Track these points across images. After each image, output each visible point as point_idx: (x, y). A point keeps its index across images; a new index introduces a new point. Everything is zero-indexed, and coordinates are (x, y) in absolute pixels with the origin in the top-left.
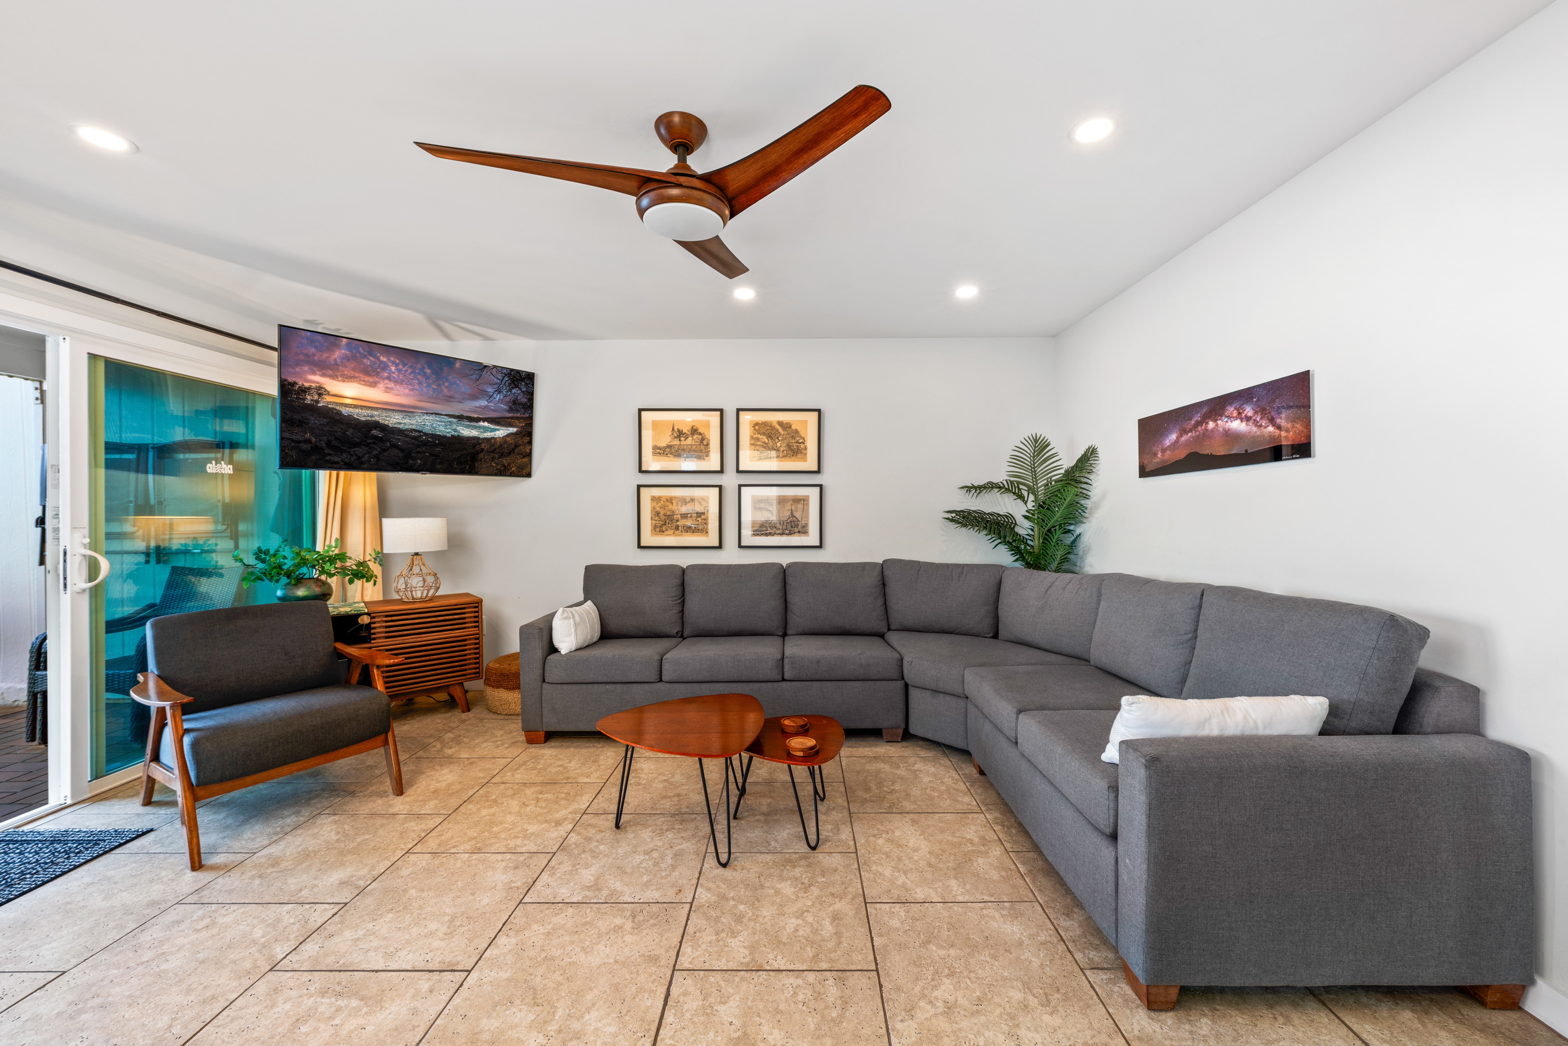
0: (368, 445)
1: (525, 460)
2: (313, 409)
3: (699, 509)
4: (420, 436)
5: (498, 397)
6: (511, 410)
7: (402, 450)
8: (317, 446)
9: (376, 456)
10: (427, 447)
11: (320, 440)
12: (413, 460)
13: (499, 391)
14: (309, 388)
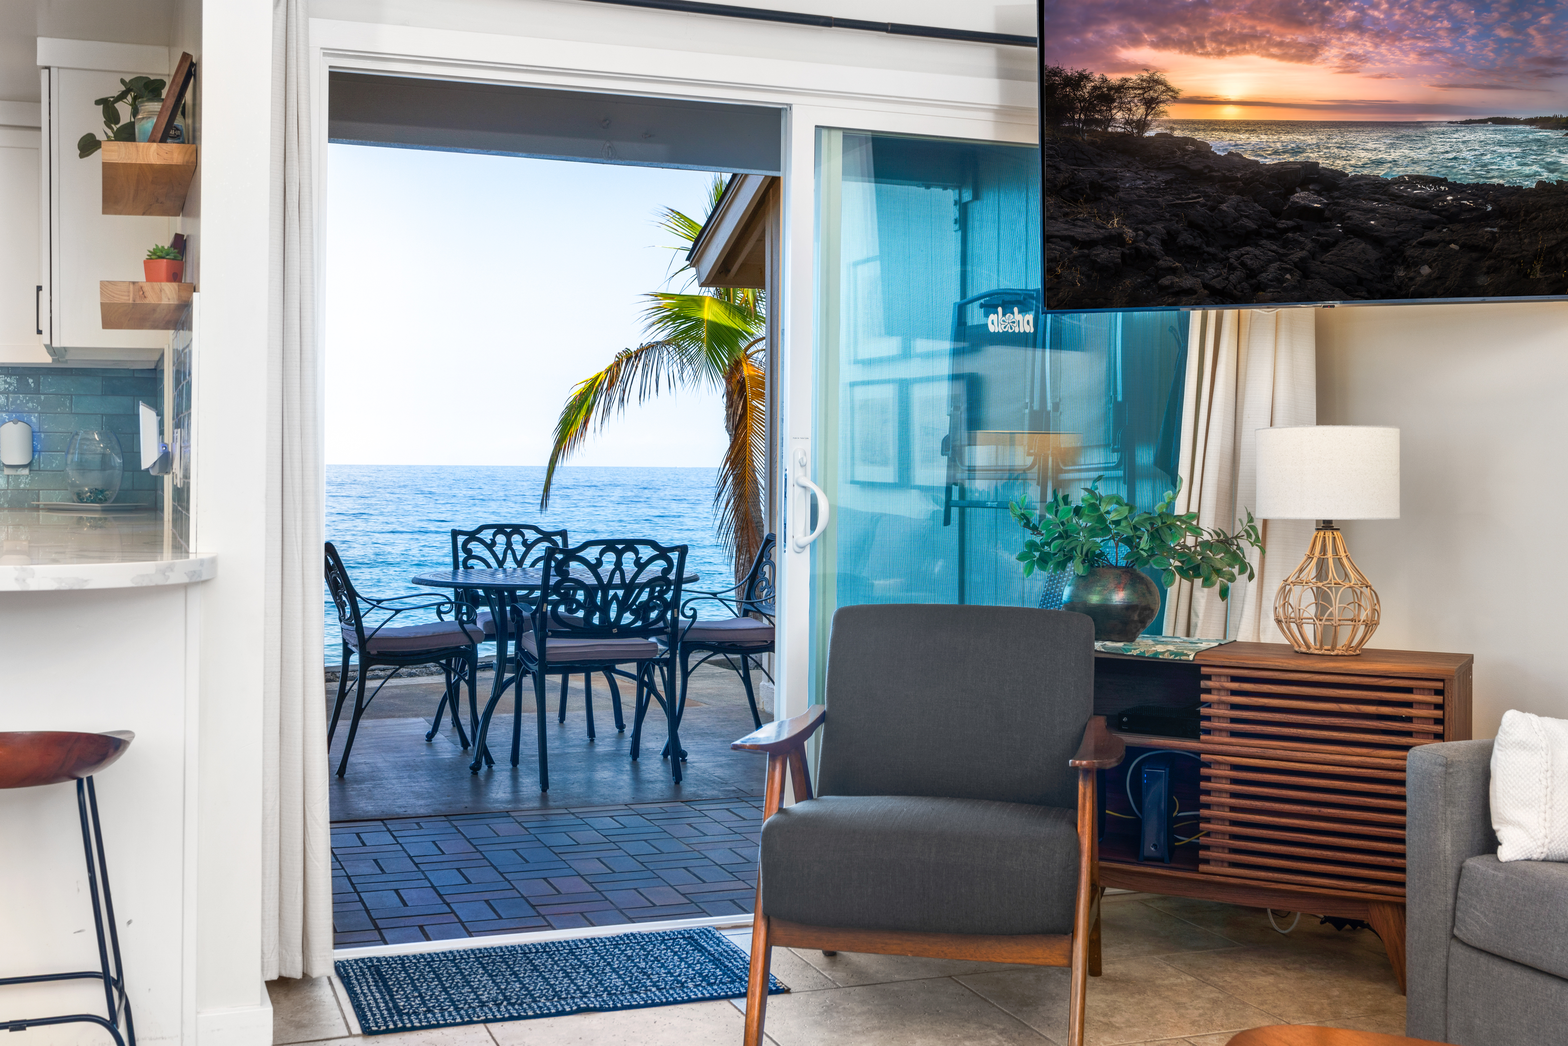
0: (1278, 235)
2: (1131, 147)
4: (1439, 195)
7: (1376, 241)
8: (1138, 250)
10: (1457, 227)
11: (1148, 234)
12: (1408, 268)
14: (1121, 88)
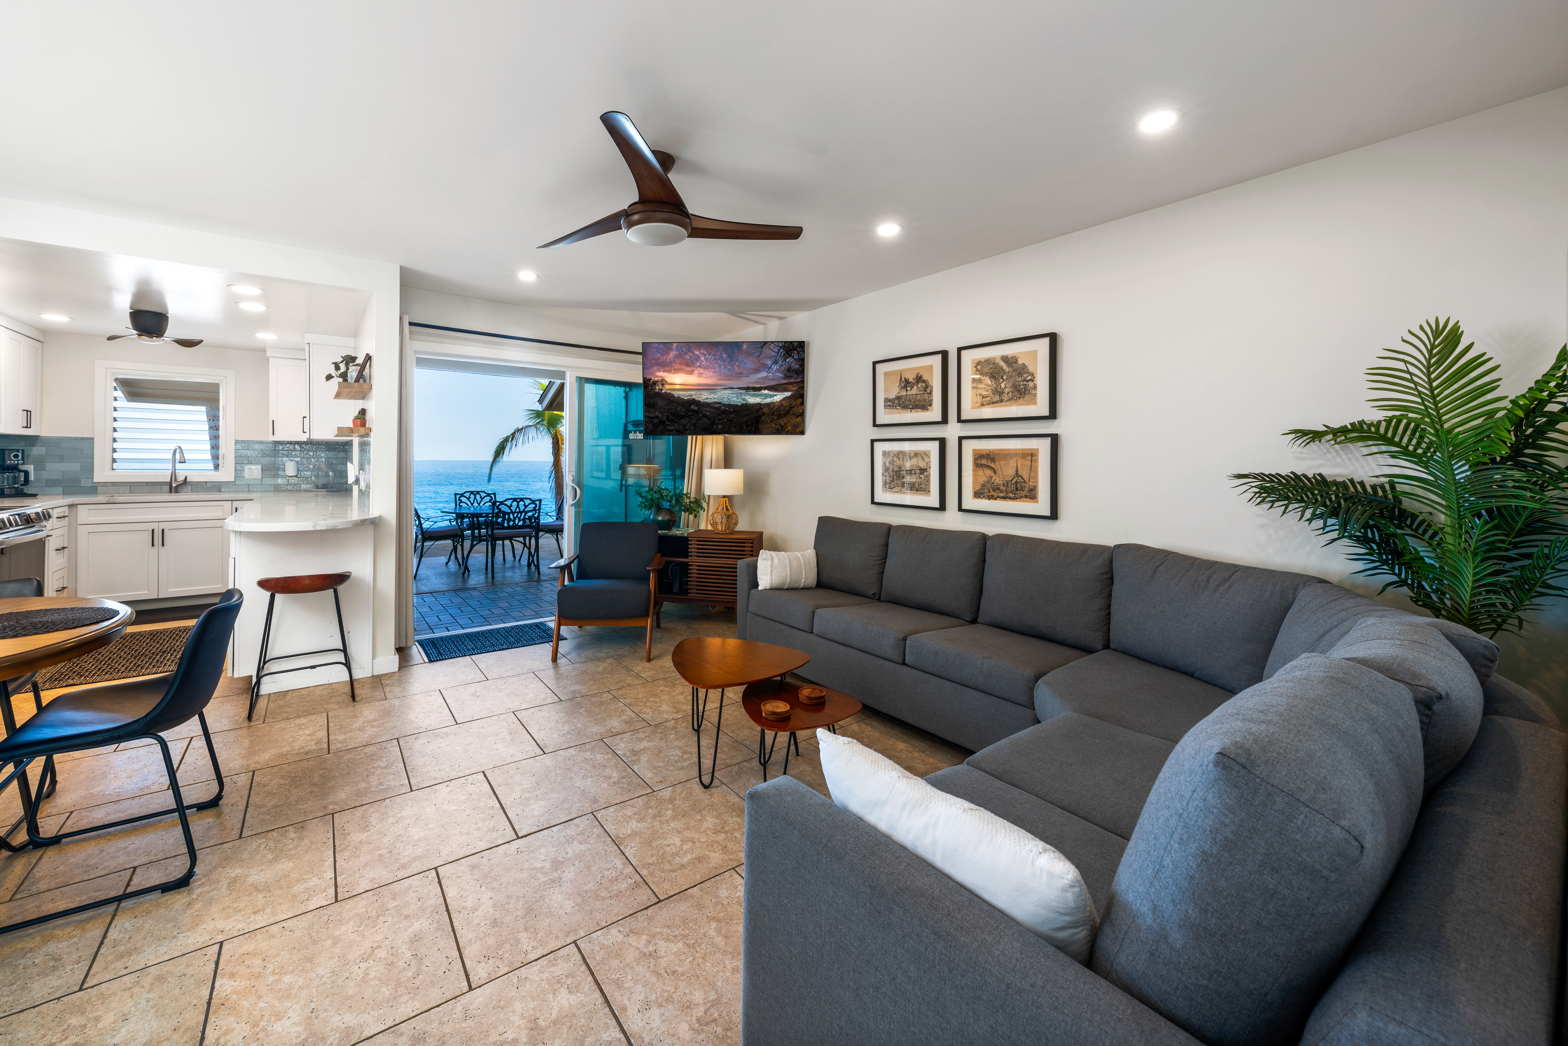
0: (689, 417)
1: (799, 419)
2: (659, 395)
3: (922, 465)
4: (721, 407)
5: (775, 367)
6: (786, 377)
7: (709, 419)
8: (662, 420)
9: (694, 425)
10: (726, 414)
11: (664, 416)
12: (716, 425)
13: (776, 362)
14: (657, 382)
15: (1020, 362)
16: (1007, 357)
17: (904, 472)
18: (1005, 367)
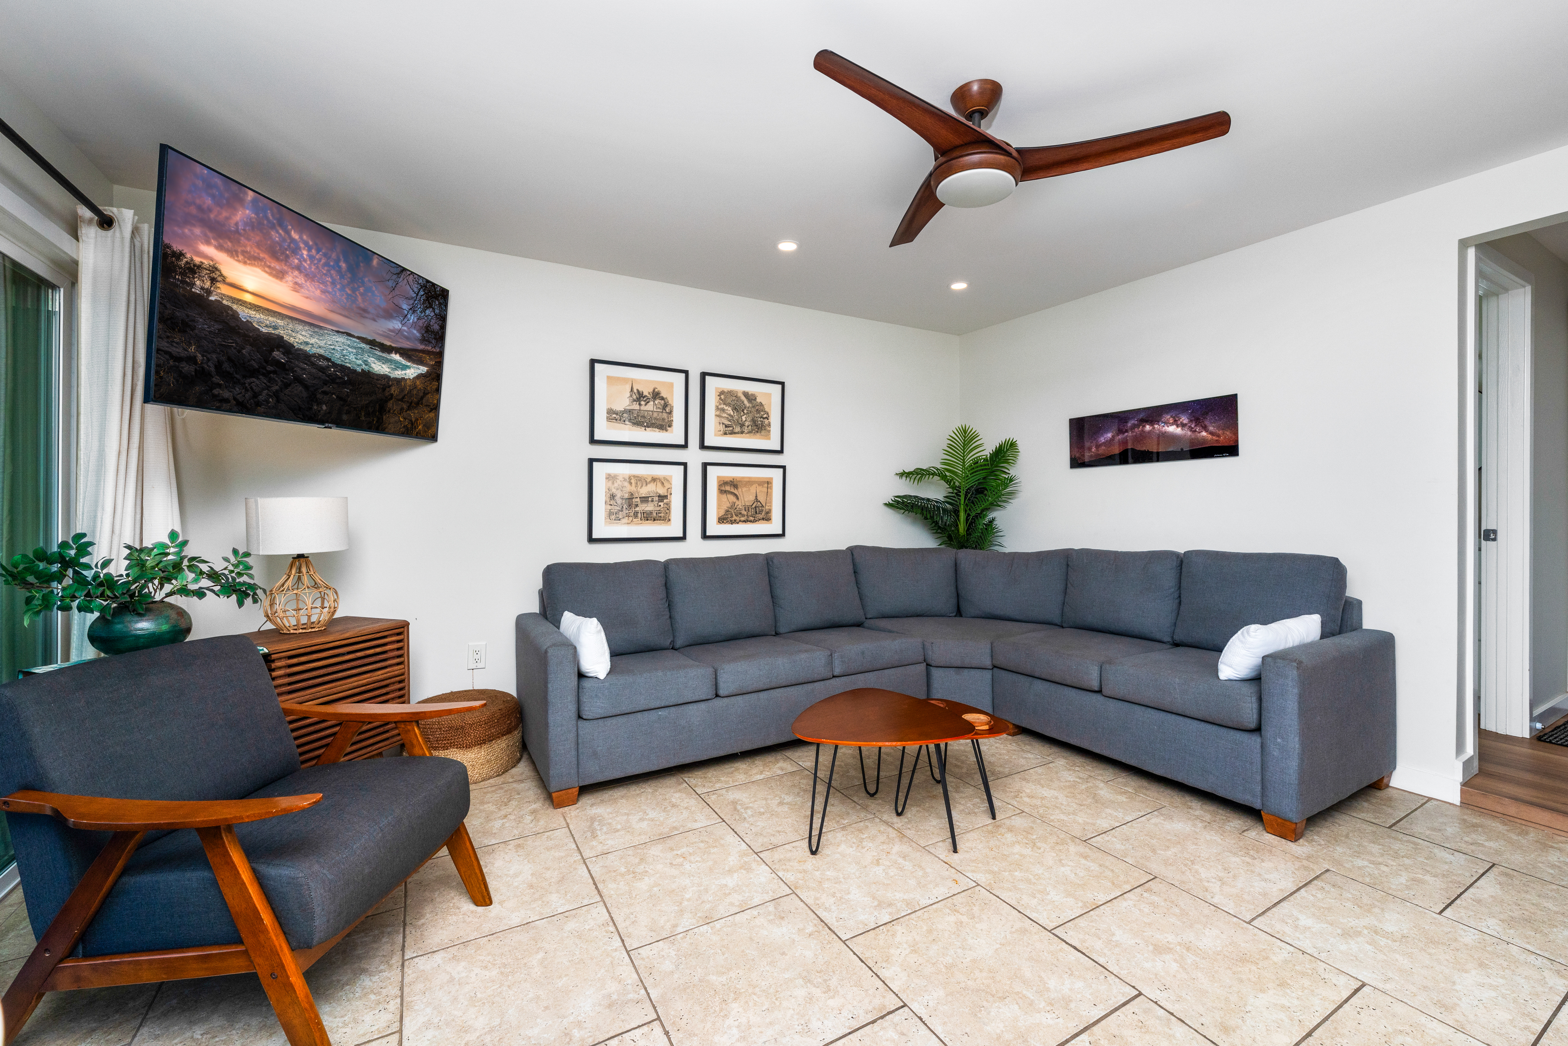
0: (267, 374)
1: (432, 415)
2: (201, 302)
3: (662, 491)
4: (328, 367)
5: (412, 318)
6: (423, 340)
7: (306, 387)
8: (203, 368)
9: (276, 395)
10: (335, 386)
11: (208, 360)
12: (318, 405)
13: (413, 310)
14: (199, 267)
15: (758, 400)
16: (748, 393)
17: (638, 500)
18: (746, 402)
